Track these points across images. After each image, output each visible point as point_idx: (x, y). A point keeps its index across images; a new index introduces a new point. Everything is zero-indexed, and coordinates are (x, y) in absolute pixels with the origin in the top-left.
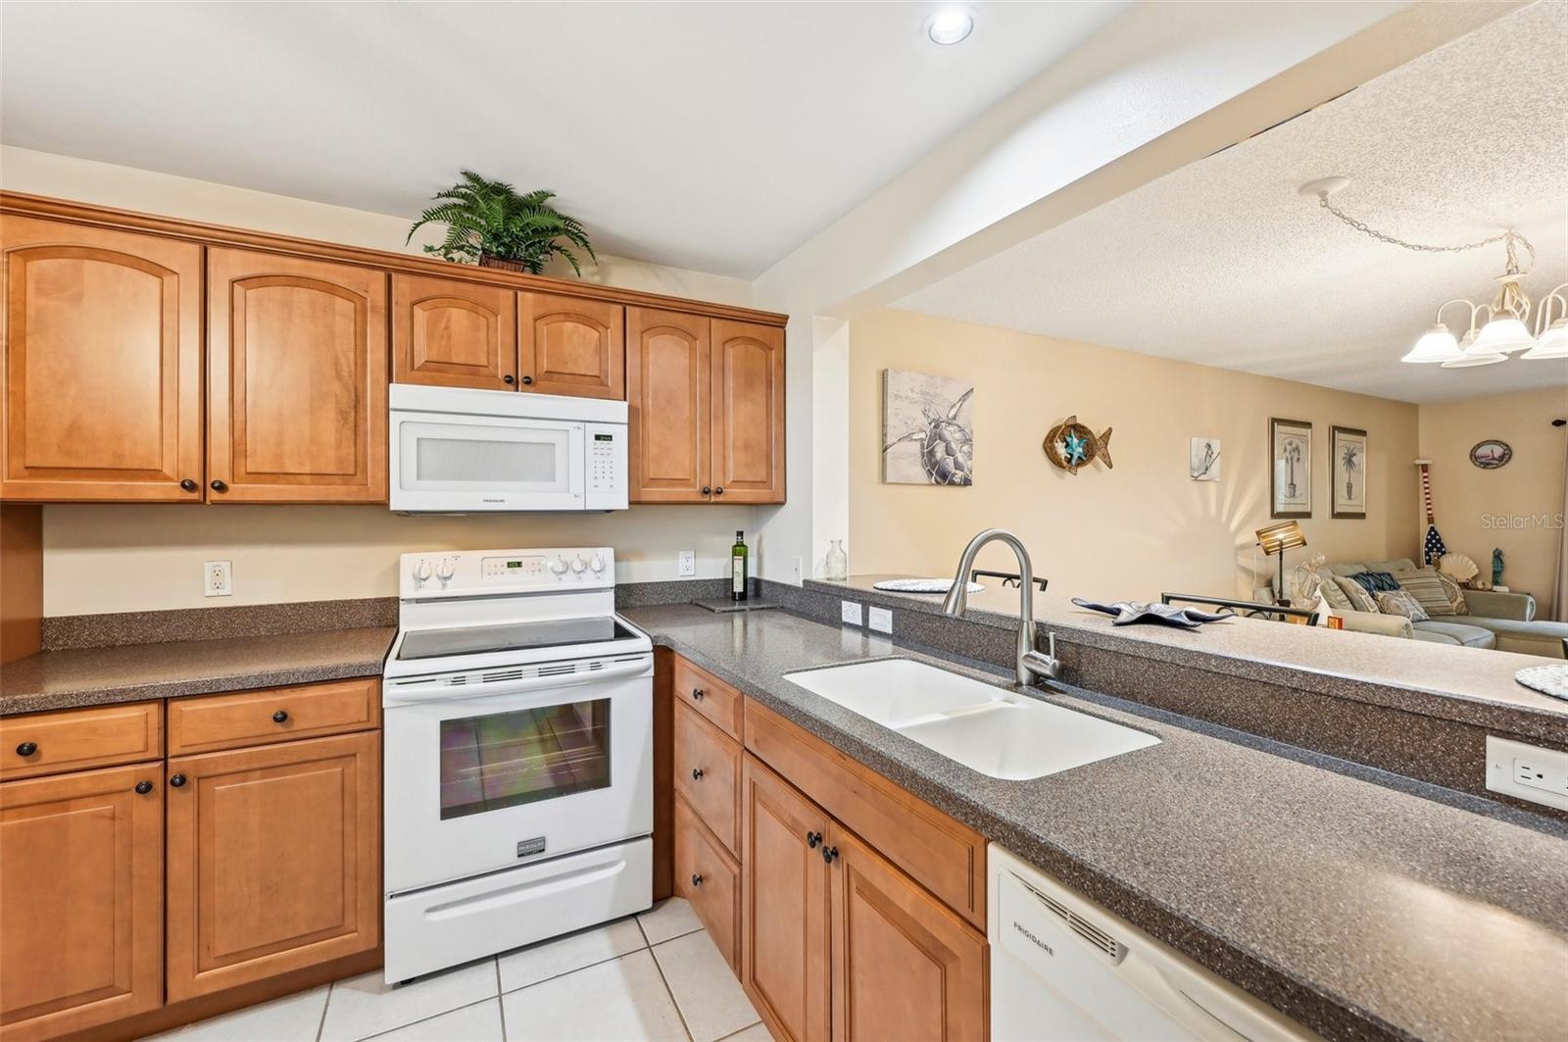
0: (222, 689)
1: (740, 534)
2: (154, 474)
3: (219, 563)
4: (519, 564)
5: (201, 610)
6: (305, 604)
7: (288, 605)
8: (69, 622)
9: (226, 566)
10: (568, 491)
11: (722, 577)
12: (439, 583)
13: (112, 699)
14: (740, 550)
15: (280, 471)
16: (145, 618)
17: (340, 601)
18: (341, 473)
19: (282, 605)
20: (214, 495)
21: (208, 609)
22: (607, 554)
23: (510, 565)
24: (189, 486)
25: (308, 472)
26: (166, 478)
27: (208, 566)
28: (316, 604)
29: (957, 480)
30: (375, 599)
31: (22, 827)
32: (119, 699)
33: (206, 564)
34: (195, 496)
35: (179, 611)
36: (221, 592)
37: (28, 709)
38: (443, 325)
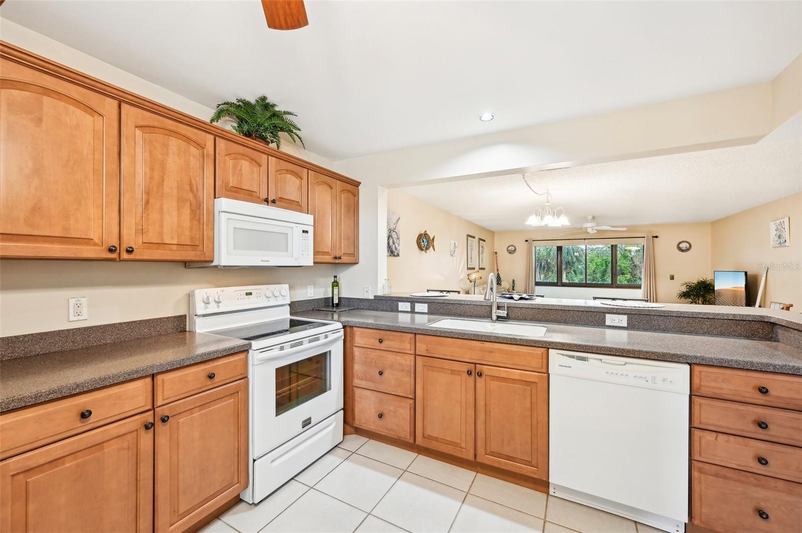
0: (185, 364)
1: (335, 277)
2: (88, 241)
3: (80, 299)
4: (251, 294)
5: (68, 330)
6: (135, 322)
7: (124, 323)
9: (84, 301)
10: (293, 257)
11: (323, 297)
12: (215, 305)
14: (335, 284)
15: (161, 242)
16: (26, 339)
17: (155, 319)
18: (192, 244)
19: (120, 324)
20: (125, 256)
21: (72, 330)
22: (286, 286)
23: (247, 294)
24: (111, 250)
25: (176, 243)
26: (95, 244)
27: (72, 302)
28: (141, 322)
29: (396, 254)
30: (175, 317)
31: (78, 465)
33: (71, 300)
34: (114, 256)
35: (51, 332)
36: (81, 318)
37: (85, 389)
38: (239, 168)
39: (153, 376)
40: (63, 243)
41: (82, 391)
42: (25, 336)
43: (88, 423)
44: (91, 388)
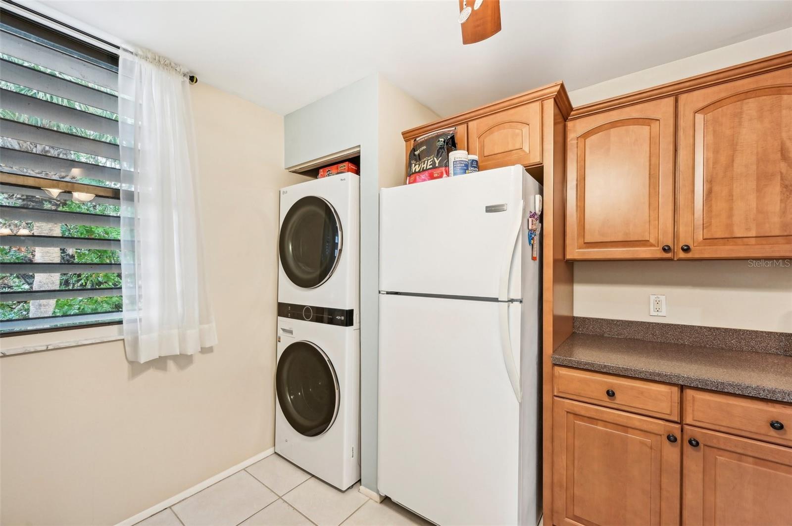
0: (726, 390)
2: (644, 243)
3: (659, 296)
5: (648, 323)
6: (718, 329)
7: (705, 327)
8: (584, 320)
9: (663, 298)
13: (653, 378)
15: (729, 236)
16: (618, 324)
17: (747, 331)
18: (786, 234)
19: (701, 327)
20: (682, 255)
21: (652, 323)
24: (666, 249)
25: (754, 235)
26: (652, 245)
27: (653, 298)
28: (726, 329)
30: (782, 334)
32: (657, 378)
33: (651, 296)
34: (669, 255)
35: (635, 322)
36: (660, 314)
37: (611, 372)
39: (682, 388)
40: (624, 246)
41: (608, 372)
42: (618, 321)
43: (614, 402)
44: (615, 373)
